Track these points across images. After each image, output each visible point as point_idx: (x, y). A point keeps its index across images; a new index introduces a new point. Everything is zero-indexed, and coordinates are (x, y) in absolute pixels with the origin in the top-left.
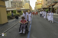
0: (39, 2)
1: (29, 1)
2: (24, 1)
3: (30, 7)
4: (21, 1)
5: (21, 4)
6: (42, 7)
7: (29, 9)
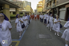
0: (40, 5)
1: (30, 3)
2: (25, 2)
3: (31, 10)
4: (22, 2)
5: (22, 5)
6: (42, 10)
7: (30, 11)
